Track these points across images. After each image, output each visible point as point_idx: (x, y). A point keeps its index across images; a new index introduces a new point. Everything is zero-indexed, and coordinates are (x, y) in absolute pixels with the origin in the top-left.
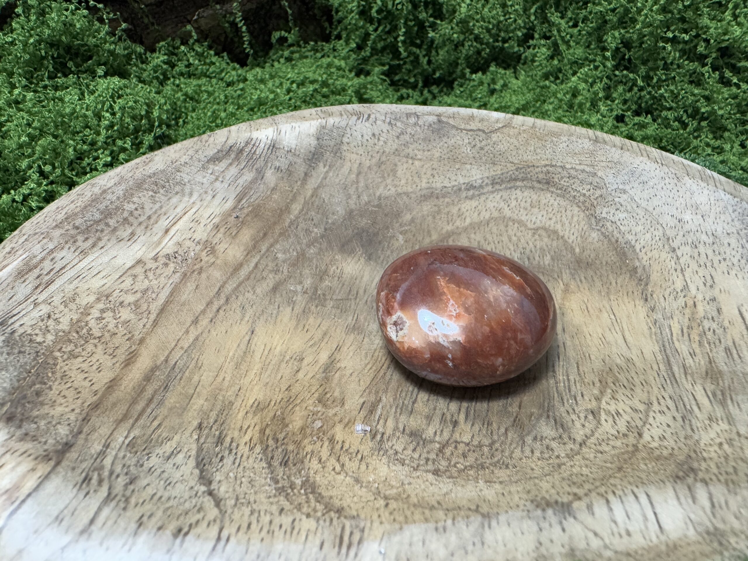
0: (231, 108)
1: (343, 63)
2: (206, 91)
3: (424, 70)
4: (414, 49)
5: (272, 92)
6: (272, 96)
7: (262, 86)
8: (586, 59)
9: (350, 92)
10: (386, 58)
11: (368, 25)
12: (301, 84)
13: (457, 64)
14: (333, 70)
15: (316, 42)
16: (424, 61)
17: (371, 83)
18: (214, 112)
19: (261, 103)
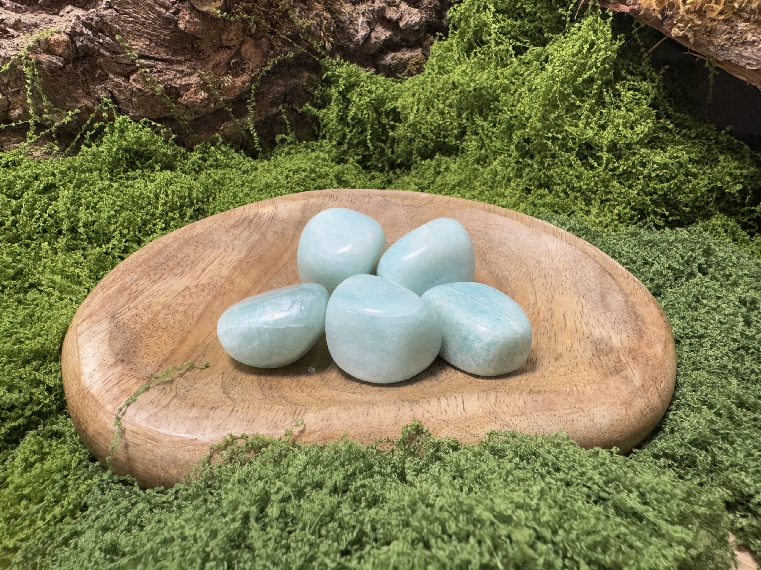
0: (246, 190)
1: (327, 156)
2: (230, 179)
3: (390, 158)
4: (380, 144)
5: (276, 178)
6: (275, 182)
7: (269, 175)
8: (503, 149)
9: (331, 176)
10: (360, 150)
11: (346, 128)
12: (296, 172)
13: (412, 154)
14: (319, 161)
15: (307, 141)
16: (389, 151)
17: (347, 169)
18: (234, 193)
19: (268, 186)
